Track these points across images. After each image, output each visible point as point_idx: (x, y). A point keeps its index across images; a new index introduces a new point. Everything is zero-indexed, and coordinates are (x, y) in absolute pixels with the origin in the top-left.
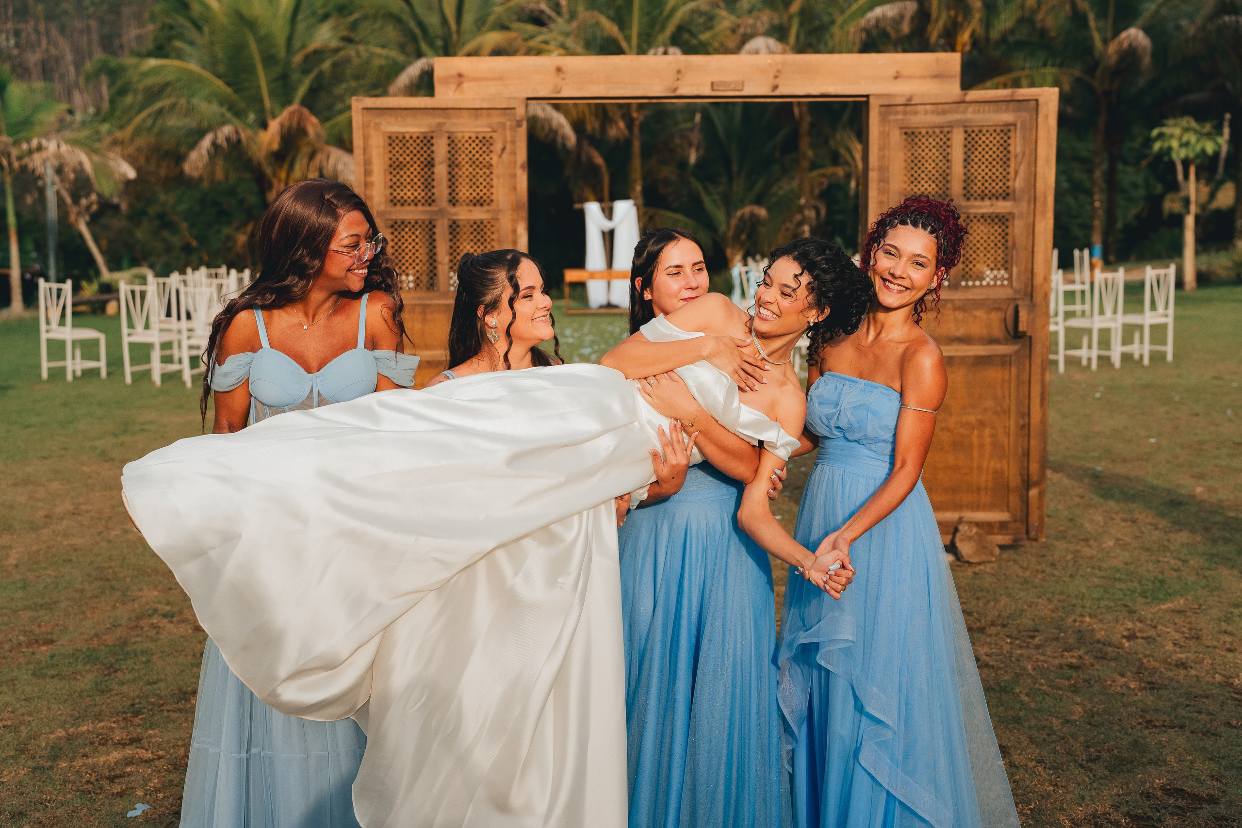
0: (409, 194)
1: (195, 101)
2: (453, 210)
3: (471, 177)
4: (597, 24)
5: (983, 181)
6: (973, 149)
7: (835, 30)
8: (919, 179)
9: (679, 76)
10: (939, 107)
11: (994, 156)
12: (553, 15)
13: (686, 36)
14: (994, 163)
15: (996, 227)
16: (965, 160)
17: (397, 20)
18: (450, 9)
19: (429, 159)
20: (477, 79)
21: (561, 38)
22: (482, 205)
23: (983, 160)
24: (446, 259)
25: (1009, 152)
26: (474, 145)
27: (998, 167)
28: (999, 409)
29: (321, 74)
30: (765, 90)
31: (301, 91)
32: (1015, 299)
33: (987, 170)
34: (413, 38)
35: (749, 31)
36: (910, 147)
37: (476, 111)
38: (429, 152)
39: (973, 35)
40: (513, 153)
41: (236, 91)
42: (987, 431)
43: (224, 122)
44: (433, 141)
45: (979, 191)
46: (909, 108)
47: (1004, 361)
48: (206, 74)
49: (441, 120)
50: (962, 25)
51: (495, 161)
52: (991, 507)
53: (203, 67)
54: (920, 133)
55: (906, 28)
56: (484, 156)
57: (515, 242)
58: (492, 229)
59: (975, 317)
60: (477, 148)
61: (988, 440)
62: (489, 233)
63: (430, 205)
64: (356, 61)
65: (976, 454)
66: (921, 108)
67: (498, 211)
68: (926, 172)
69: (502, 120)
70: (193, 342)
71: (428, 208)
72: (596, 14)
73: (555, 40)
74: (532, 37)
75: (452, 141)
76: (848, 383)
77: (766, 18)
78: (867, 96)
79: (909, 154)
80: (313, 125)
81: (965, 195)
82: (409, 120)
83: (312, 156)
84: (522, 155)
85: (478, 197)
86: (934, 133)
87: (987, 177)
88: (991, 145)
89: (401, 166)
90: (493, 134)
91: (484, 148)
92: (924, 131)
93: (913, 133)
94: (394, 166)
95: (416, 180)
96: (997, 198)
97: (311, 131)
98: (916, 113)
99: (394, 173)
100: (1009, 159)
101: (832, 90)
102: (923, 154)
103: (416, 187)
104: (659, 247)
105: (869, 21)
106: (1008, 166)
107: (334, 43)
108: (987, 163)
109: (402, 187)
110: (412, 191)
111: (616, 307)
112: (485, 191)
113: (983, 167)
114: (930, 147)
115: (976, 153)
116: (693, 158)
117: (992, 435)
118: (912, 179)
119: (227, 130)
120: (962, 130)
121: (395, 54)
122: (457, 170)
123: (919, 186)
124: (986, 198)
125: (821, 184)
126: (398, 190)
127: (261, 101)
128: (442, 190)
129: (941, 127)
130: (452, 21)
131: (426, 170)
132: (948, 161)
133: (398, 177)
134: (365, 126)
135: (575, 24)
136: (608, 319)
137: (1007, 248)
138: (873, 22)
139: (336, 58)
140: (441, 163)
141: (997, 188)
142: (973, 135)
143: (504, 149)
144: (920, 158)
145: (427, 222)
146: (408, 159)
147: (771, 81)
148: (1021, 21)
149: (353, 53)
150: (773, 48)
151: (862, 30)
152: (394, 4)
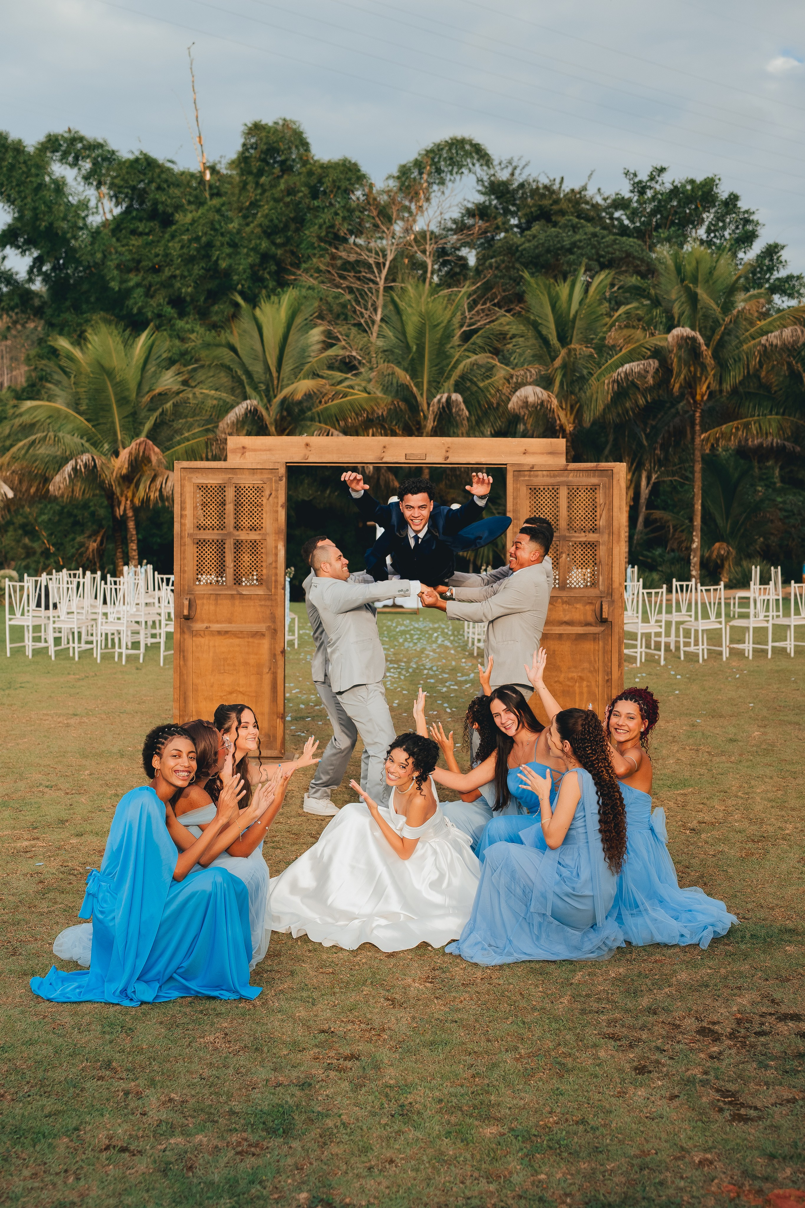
1: (61, 434)
2: (237, 534)
3: (249, 512)
4: (394, 374)
6: (573, 500)
7: (593, 380)
9: (385, 450)
10: (552, 472)
12: (364, 361)
13: (468, 384)
17: (227, 368)
18: (272, 362)
19: (222, 500)
20: (255, 450)
21: (364, 384)
22: (255, 530)
25: (596, 503)
26: (251, 492)
28: (592, 669)
29: (164, 413)
31: (148, 425)
34: (241, 383)
35: (520, 380)
37: (253, 470)
38: (222, 496)
39: (708, 387)
40: (276, 497)
41: (94, 426)
43: (84, 451)
44: (225, 489)
46: (532, 473)
47: (595, 637)
48: (72, 412)
49: (230, 475)
50: (700, 378)
51: (265, 501)
53: (69, 406)
55: (651, 380)
56: (258, 499)
58: (262, 546)
60: (253, 494)
62: (259, 548)
63: (222, 531)
64: (193, 401)
66: (540, 473)
67: (266, 534)
69: (270, 476)
72: (392, 365)
73: (359, 385)
74: (340, 382)
75: (237, 489)
77: (534, 370)
80: (156, 454)
82: (211, 475)
83: (154, 478)
84: (282, 498)
85: (253, 525)
89: (204, 504)
90: (264, 485)
91: (258, 494)
95: (213, 513)
97: (154, 458)
98: (537, 476)
100: (596, 507)
103: (213, 518)
105: (620, 375)
107: (176, 388)
111: (401, 607)
112: (258, 521)
115: (576, 502)
119: (85, 458)
121: (227, 396)
122: (240, 507)
127: (114, 433)
128: (230, 520)
130: (273, 370)
131: (220, 507)
134: (183, 479)
135: (374, 373)
138: (623, 375)
139: (177, 399)
140: (230, 503)
141: (589, 525)
143: (270, 494)
145: (220, 542)
146: (209, 500)
148: (748, 377)
149: (191, 396)
150: (540, 396)
151: (614, 381)
152: (226, 355)
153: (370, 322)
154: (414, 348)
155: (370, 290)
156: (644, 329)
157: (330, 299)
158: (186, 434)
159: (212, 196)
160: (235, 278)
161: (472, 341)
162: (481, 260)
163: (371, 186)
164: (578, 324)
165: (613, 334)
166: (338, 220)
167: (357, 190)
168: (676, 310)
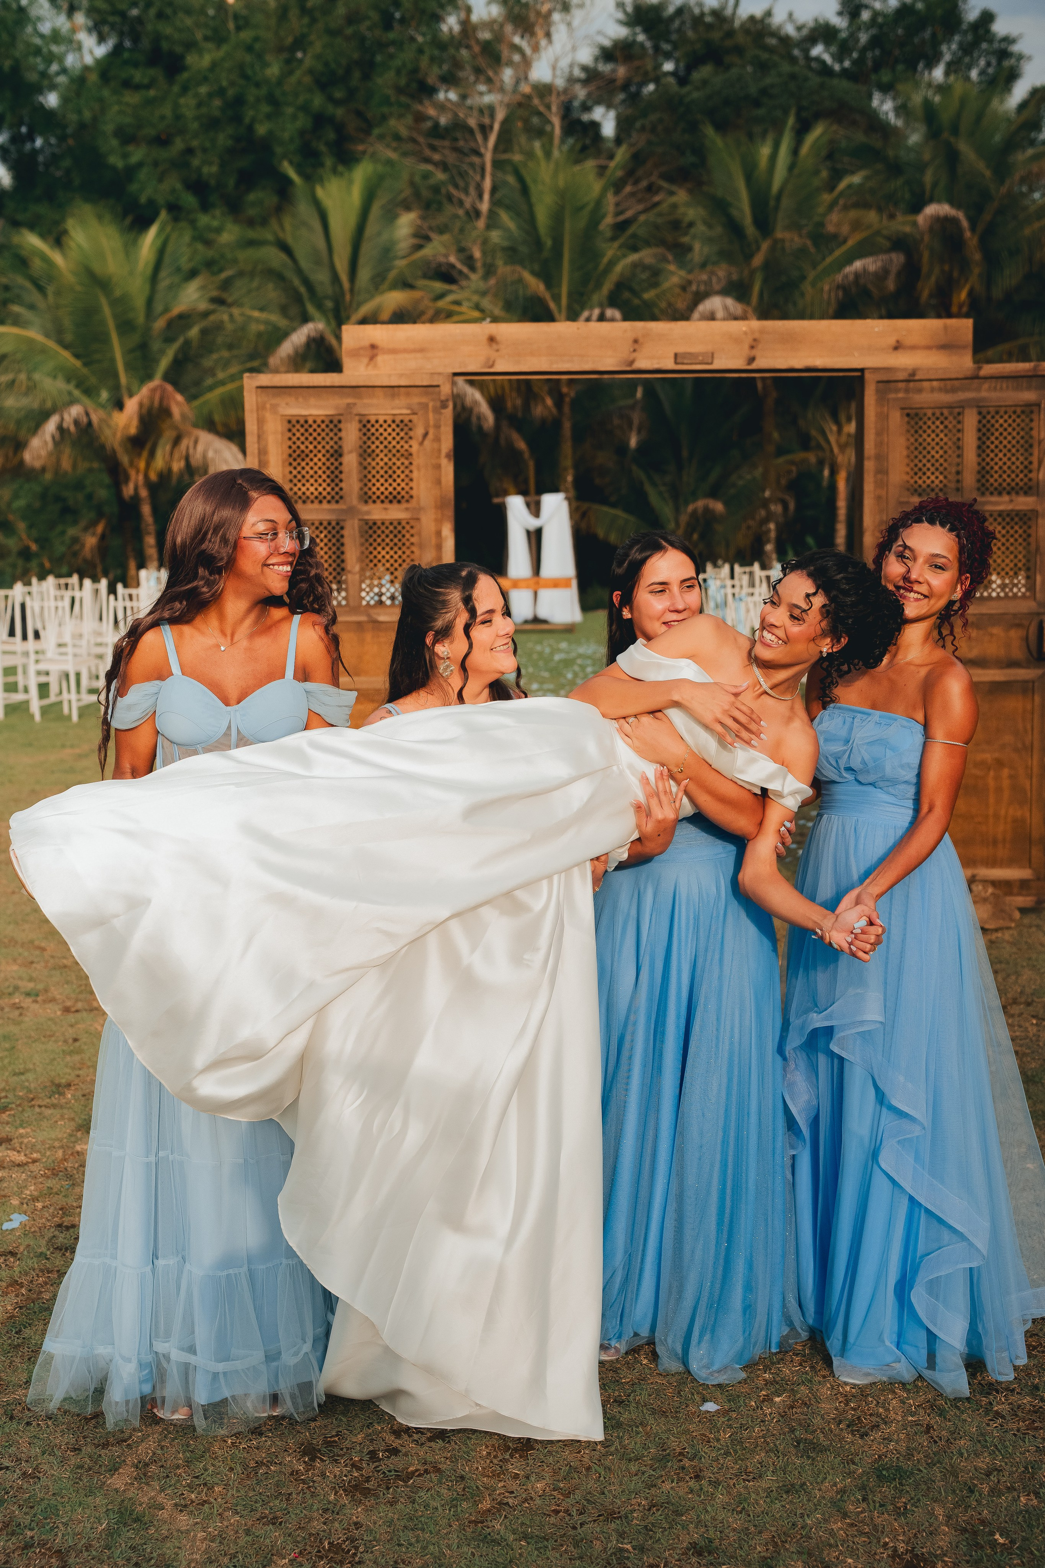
0: (312, 489)
1: (37, 376)
2: (365, 508)
3: (386, 468)
4: (520, 280)
5: (1000, 472)
6: (988, 434)
7: (806, 287)
8: (924, 469)
9: (636, 346)
10: (948, 383)
11: (1014, 442)
12: (465, 270)
13: (626, 295)
14: (1014, 451)
15: (1016, 528)
16: (979, 447)
17: (277, 276)
18: (342, 265)
19: (336, 447)
20: (393, 351)
21: (475, 298)
22: (399, 502)
23: (1001, 447)
24: (357, 568)
25: (1031, 437)
26: (389, 430)
27: (1018, 455)
28: (1020, 745)
29: (187, 343)
30: (738, 363)
31: (164, 363)
32: (1038, 614)
33: (1005, 459)
34: (298, 299)
35: (702, 288)
36: (912, 431)
37: (392, 390)
38: (336, 439)
39: (970, 293)
40: (438, 439)
41: (85, 364)
42: (1006, 772)
43: (72, 402)
44: (341, 426)
45: (996, 485)
46: (912, 384)
47: (1026, 688)
48: (52, 344)
49: (350, 400)
50: (958, 280)
51: (415, 448)
52: (1010, 862)
53: (47, 335)
54: (925, 414)
55: (891, 285)
56: (402, 443)
57: (439, 547)
58: (412, 531)
59: (992, 635)
60: (394, 434)
61: (1006, 783)
62: (408, 536)
63: (337, 502)
64: (229, 327)
65: (992, 800)
66: (926, 384)
67: (419, 509)
68: (933, 461)
69: (424, 400)
70: (42, 667)
71: (334, 506)
72: (518, 268)
73: (469, 300)
74: (441, 296)
75: (365, 425)
76: (859, 715)
77: (722, 272)
78: (862, 370)
79: (912, 440)
80: (178, 405)
81: (978, 489)
82: (312, 401)
83: (177, 441)
84: (447, 443)
85: (395, 493)
86: (942, 414)
87: (1005, 468)
88: (1010, 430)
89: (303, 456)
90: (411, 417)
91: (402, 434)
92: (929, 413)
93: (917, 415)
94: (295, 455)
95: (320, 472)
96: (1017, 493)
97: (176, 411)
98: (920, 391)
99: (295, 464)
100: (1031, 446)
101: (820, 361)
102: (929, 440)
103: (320, 481)
104: (644, 555)
105: (846, 276)
106: (1031, 454)
107: (203, 306)
108: (1005, 451)
109: (304, 481)
110: (316, 485)
111: (545, 622)
112: (403, 485)
113: (1001, 455)
114: (938, 431)
115: (993, 438)
116: (633, 442)
117: (1011, 777)
118: (916, 469)
119: (75, 411)
120: (974, 411)
121: (275, 318)
122: (369, 460)
123: (925, 478)
124: (1004, 493)
125: (789, 472)
126: (299, 485)
127: (116, 375)
128: (352, 484)
129: (950, 407)
130: (344, 278)
131: (332, 460)
132: (958, 448)
133: (299, 468)
134: (261, 408)
135: (492, 282)
136: (534, 637)
137: (1029, 552)
138: (851, 277)
139: (204, 324)
140: (350, 452)
141: (1018, 480)
142: (989, 417)
143: (426, 435)
144: (925, 444)
145: (334, 523)
146: (311, 447)
147: (746, 352)
148: (1028, 277)
149: (225, 317)
150: (732, 309)
151: (838, 287)
152: (275, 257)
153: (473, 215)
154: (549, 243)
155: (472, 165)
156: (880, 210)
157: (417, 179)
158: (221, 375)
159: (239, 28)
160: (279, 150)
161: (631, 231)
162: (623, 125)
163: (469, 10)
164: (785, 203)
165: (834, 217)
166: (424, 62)
167: (450, 14)
168: (928, 178)
